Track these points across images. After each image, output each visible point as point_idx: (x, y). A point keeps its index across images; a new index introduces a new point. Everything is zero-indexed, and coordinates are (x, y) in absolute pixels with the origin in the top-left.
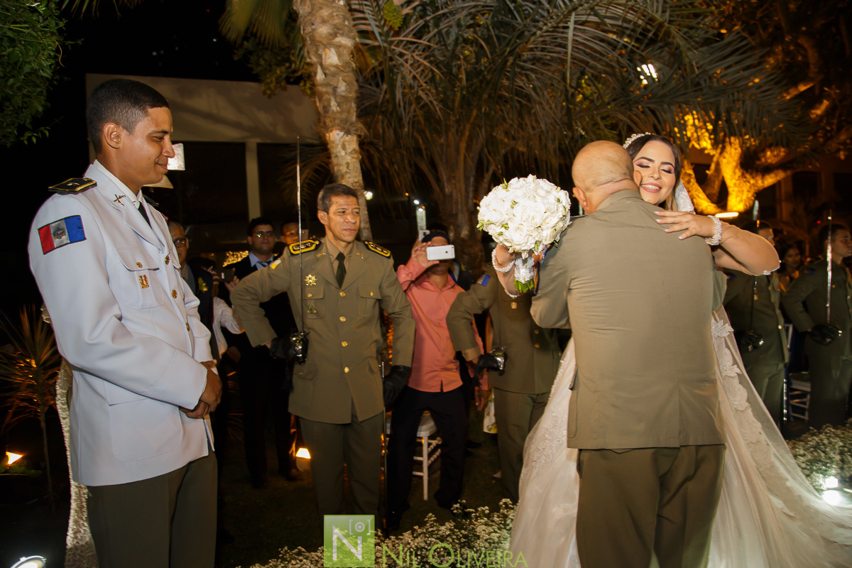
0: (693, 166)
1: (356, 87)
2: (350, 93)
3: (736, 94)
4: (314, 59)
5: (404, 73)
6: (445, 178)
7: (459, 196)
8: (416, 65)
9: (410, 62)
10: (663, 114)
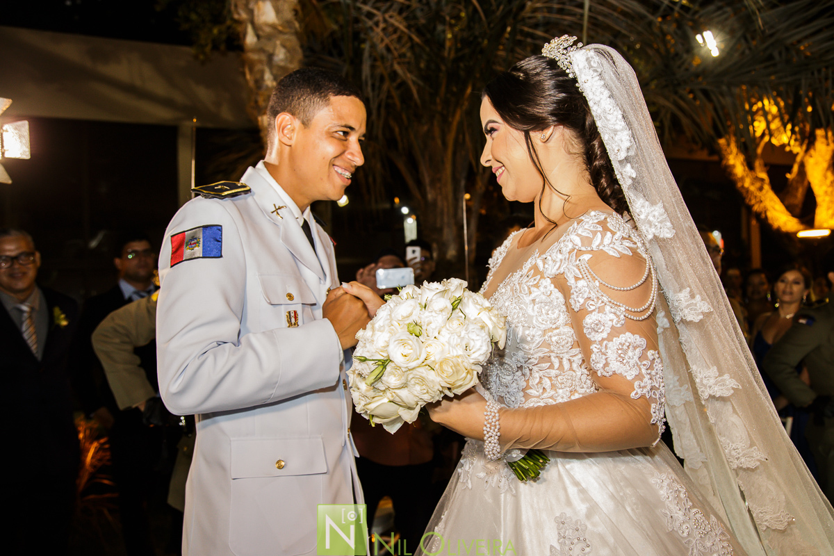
0: (768, 168)
1: (299, 54)
2: (291, 62)
3: (824, 70)
4: (244, 16)
5: (375, 40)
6: (427, 180)
7: (445, 204)
8: (389, 30)
9: (382, 25)
10: (721, 98)
